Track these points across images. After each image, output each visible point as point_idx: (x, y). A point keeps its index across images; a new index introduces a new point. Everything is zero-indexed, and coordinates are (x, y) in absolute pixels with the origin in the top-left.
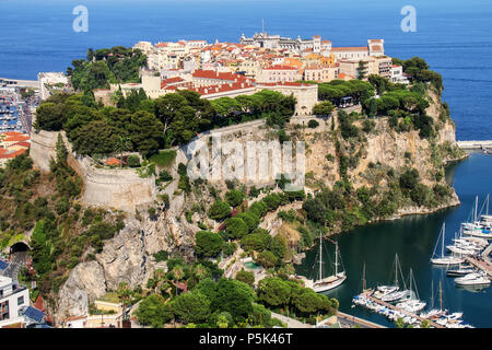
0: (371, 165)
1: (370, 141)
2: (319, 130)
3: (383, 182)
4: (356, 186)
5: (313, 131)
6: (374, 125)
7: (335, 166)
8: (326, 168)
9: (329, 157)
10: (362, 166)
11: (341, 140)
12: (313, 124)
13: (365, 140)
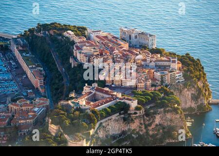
0: (157, 125)
1: (157, 117)
2: (137, 115)
3: (161, 131)
4: (151, 133)
5: (135, 115)
6: (158, 111)
7: (143, 127)
8: (140, 127)
9: (141, 124)
10: (153, 126)
11: (145, 117)
12: (135, 113)
13: (155, 117)
